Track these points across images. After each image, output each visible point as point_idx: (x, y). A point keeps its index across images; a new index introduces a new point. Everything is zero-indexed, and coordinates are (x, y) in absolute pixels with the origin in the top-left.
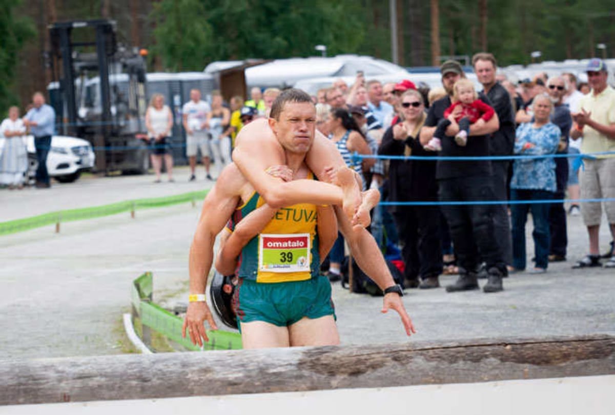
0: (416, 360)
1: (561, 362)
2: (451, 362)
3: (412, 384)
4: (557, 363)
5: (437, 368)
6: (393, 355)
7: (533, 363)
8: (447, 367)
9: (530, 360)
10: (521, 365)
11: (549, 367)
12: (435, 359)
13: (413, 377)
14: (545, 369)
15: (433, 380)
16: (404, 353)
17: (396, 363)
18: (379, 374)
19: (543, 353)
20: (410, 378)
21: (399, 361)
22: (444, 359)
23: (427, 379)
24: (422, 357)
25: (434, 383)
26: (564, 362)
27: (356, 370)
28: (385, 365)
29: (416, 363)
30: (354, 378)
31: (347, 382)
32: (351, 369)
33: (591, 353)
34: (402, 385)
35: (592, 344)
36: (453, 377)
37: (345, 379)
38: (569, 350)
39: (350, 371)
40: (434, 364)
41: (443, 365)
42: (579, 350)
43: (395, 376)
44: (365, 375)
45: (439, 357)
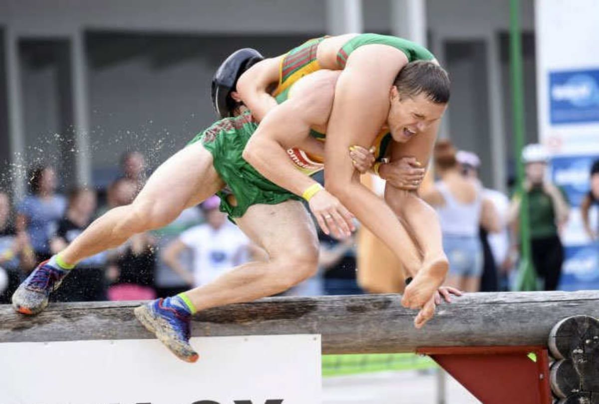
0: (88, 317)
1: (246, 322)
2: (125, 320)
3: (81, 339)
4: (241, 322)
5: (109, 324)
6: (63, 313)
7: (215, 321)
8: (120, 325)
9: (212, 319)
10: (202, 323)
11: (233, 325)
12: (108, 317)
13: (82, 332)
14: (227, 328)
15: (104, 336)
16: (77, 311)
17: (66, 320)
18: (46, 330)
19: (228, 313)
20: (79, 333)
21: (69, 318)
22: (118, 317)
23: (99, 334)
24: (95, 315)
25: (105, 338)
26: (250, 321)
27: (20, 326)
28: (52, 322)
29: (87, 320)
30: (19, 333)
31: (9, 337)
32: (14, 324)
33: (282, 313)
34: (71, 340)
35: (286, 306)
36: (127, 333)
37: (8, 333)
38: (258, 310)
39: (14, 327)
40: (106, 321)
41: (115, 322)
42: (269, 311)
43: (63, 331)
44: (29, 330)
45: (112, 315)
